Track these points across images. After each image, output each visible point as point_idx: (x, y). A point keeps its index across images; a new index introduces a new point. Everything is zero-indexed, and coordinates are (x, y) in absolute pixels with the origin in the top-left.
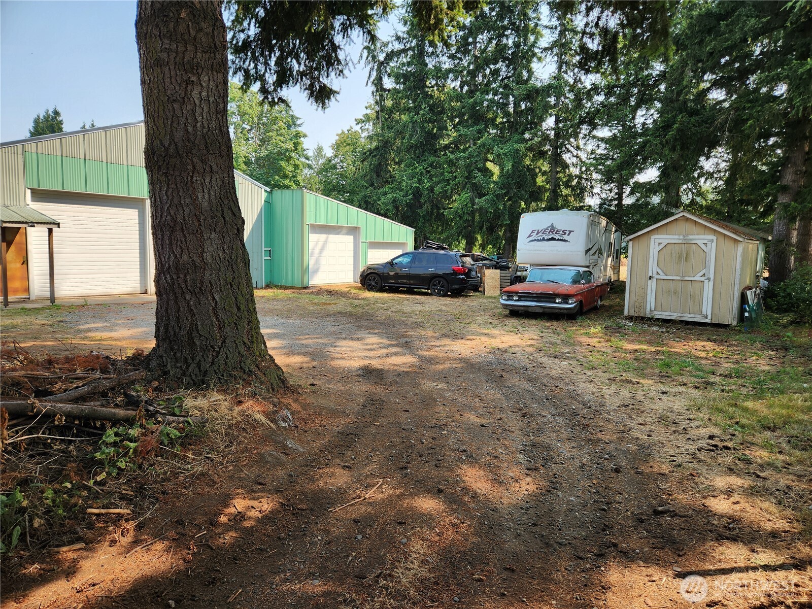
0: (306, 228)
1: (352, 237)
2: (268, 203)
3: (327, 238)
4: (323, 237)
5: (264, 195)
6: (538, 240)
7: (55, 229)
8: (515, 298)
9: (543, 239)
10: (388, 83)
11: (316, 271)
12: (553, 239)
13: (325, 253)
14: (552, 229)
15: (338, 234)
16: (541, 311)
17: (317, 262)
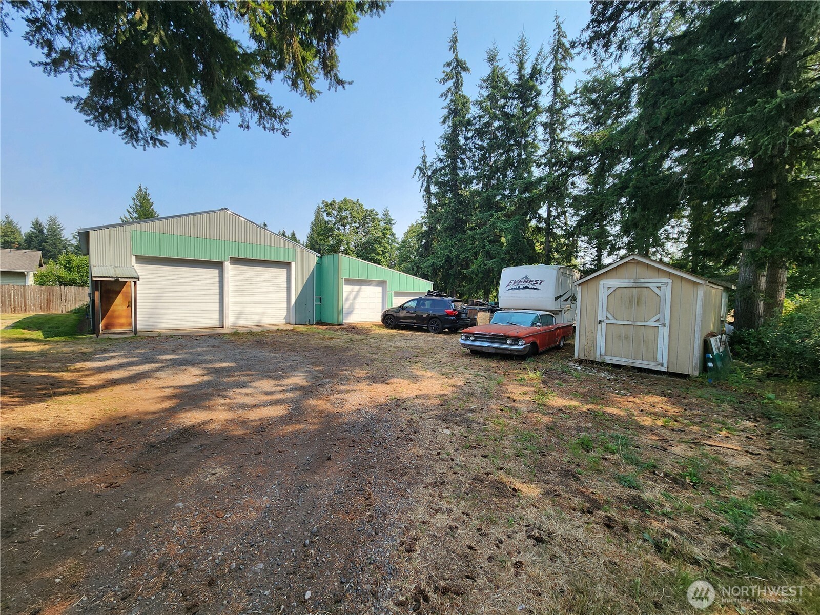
0: (342, 282)
1: (381, 288)
2: (319, 265)
3: (360, 289)
4: (356, 288)
5: (316, 259)
6: (515, 289)
7: (138, 282)
8: (472, 338)
9: (519, 288)
10: (434, 189)
11: (350, 312)
12: (527, 288)
13: (359, 299)
14: (526, 279)
15: (369, 285)
16: (493, 351)
17: (352, 306)
